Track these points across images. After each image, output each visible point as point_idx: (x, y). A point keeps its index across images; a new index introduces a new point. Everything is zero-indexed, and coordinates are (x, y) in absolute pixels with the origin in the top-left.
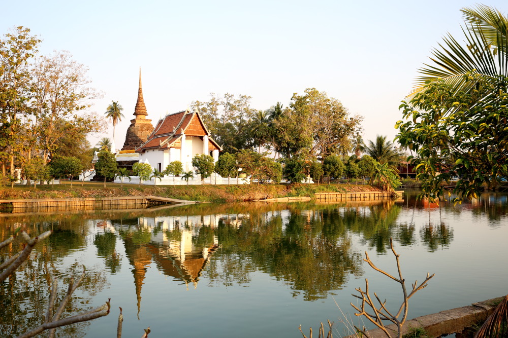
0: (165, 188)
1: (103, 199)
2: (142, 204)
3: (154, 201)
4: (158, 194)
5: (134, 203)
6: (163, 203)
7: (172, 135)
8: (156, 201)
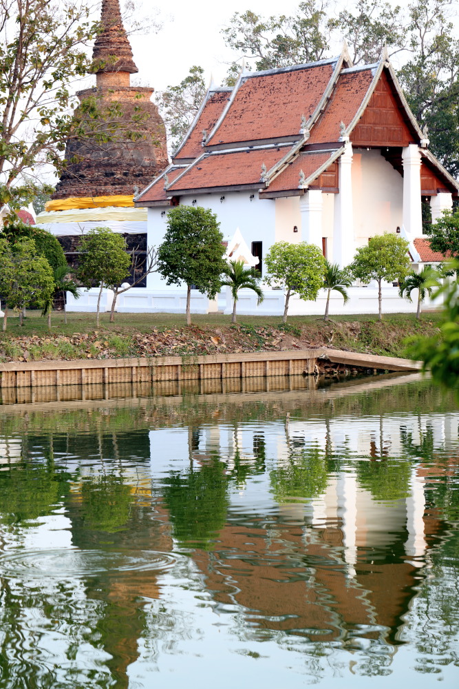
0: (355, 325)
1: (201, 360)
2: (305, 374)
3: (336, 365)
4: (341, 342)
5: (283, 372)
6: (365, 372)
7: (299, 145)
8: (342, 366)
